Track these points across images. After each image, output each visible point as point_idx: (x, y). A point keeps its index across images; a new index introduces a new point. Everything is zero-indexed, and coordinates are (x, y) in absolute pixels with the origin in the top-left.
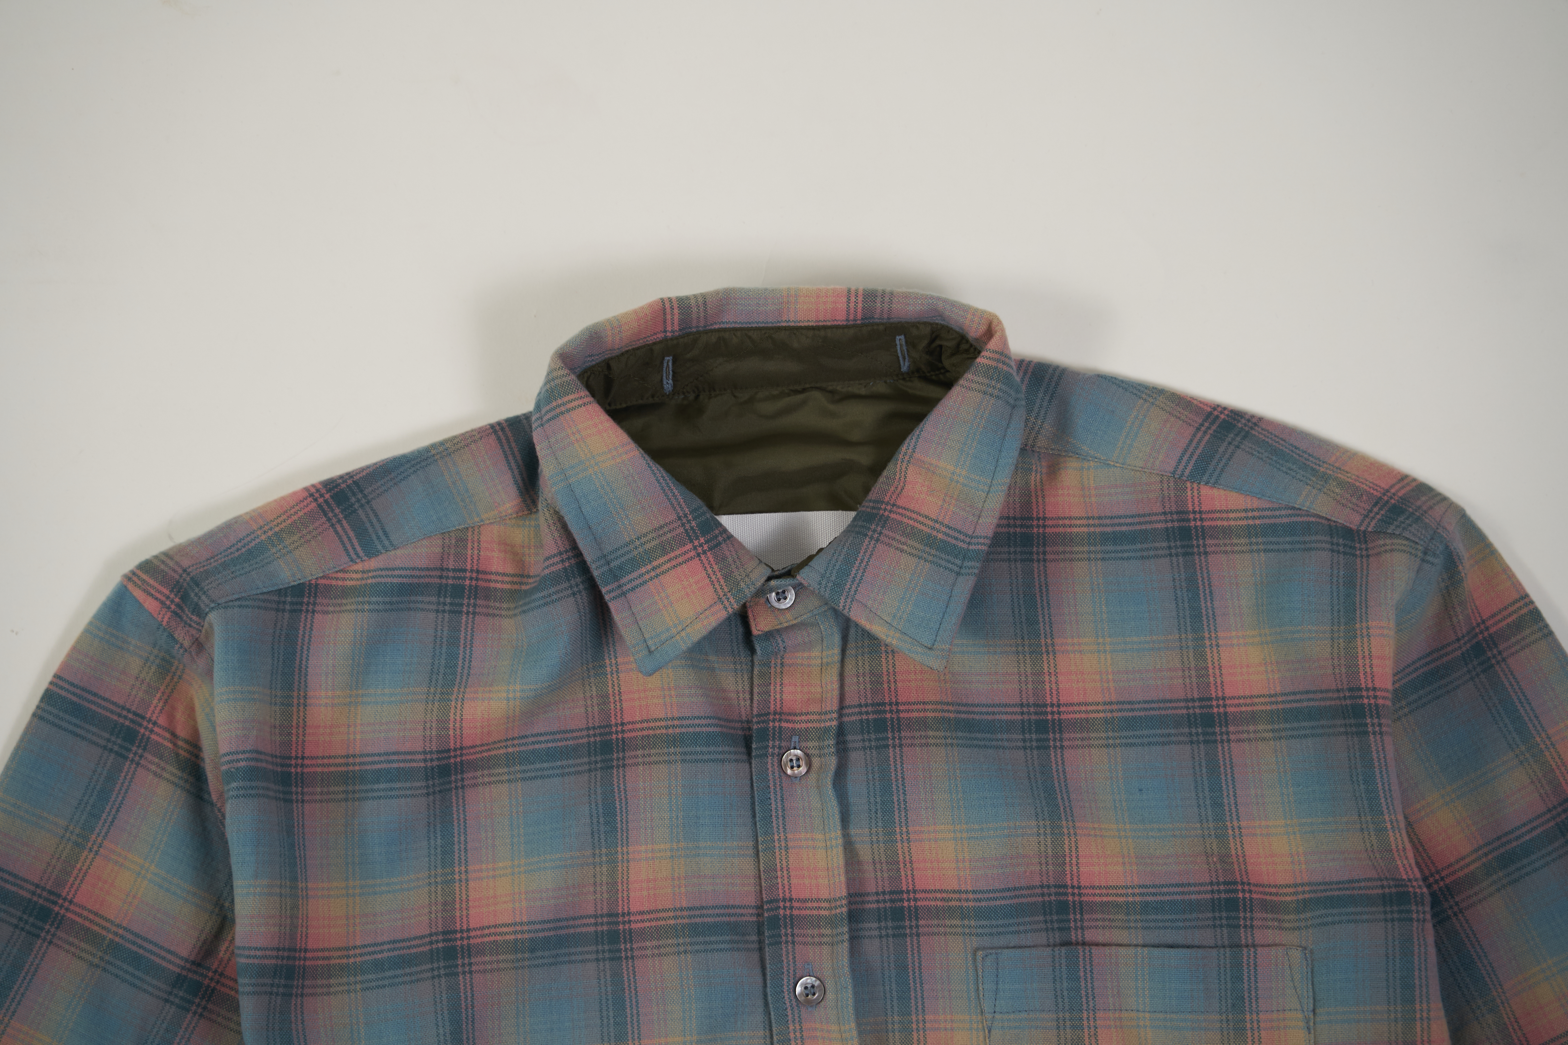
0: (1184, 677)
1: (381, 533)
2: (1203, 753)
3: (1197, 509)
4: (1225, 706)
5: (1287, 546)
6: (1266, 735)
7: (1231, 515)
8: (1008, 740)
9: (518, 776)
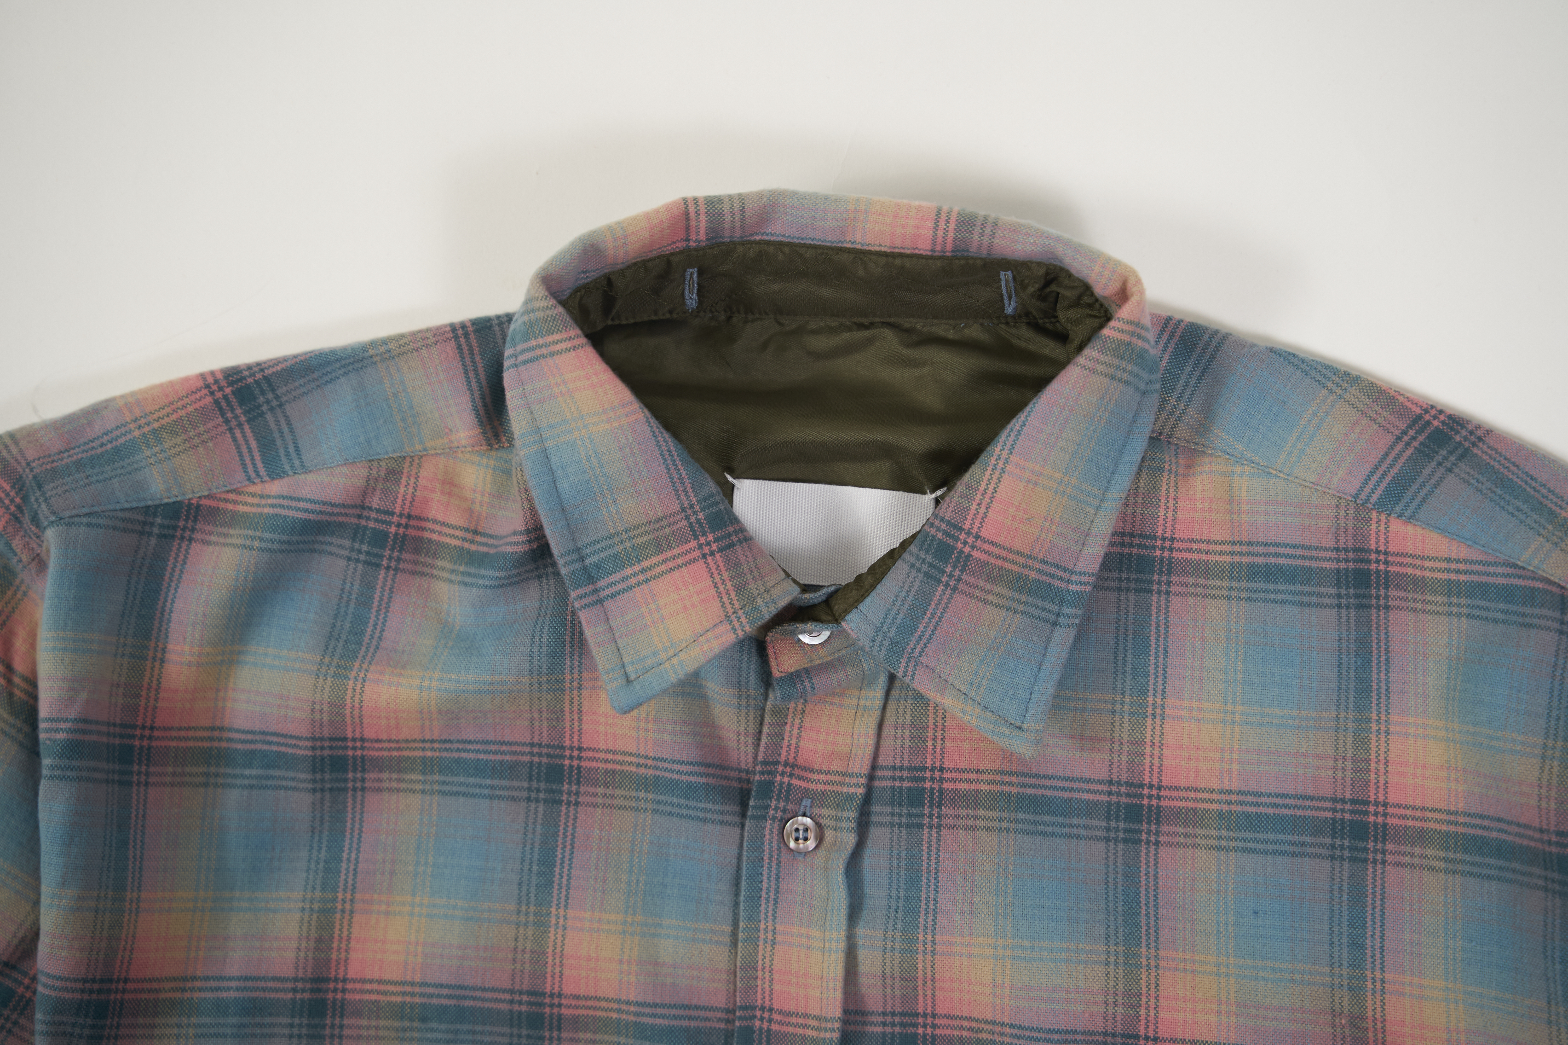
0: (1335, 769)
1: (291, 449)
2: (1346, 874)
3: (1382, 548)
4: (1385, 815)
5: (1500, 616)
6: (1436, 864)
7: (1427, 564)
8: (1086, 827)
9: (436, 787)
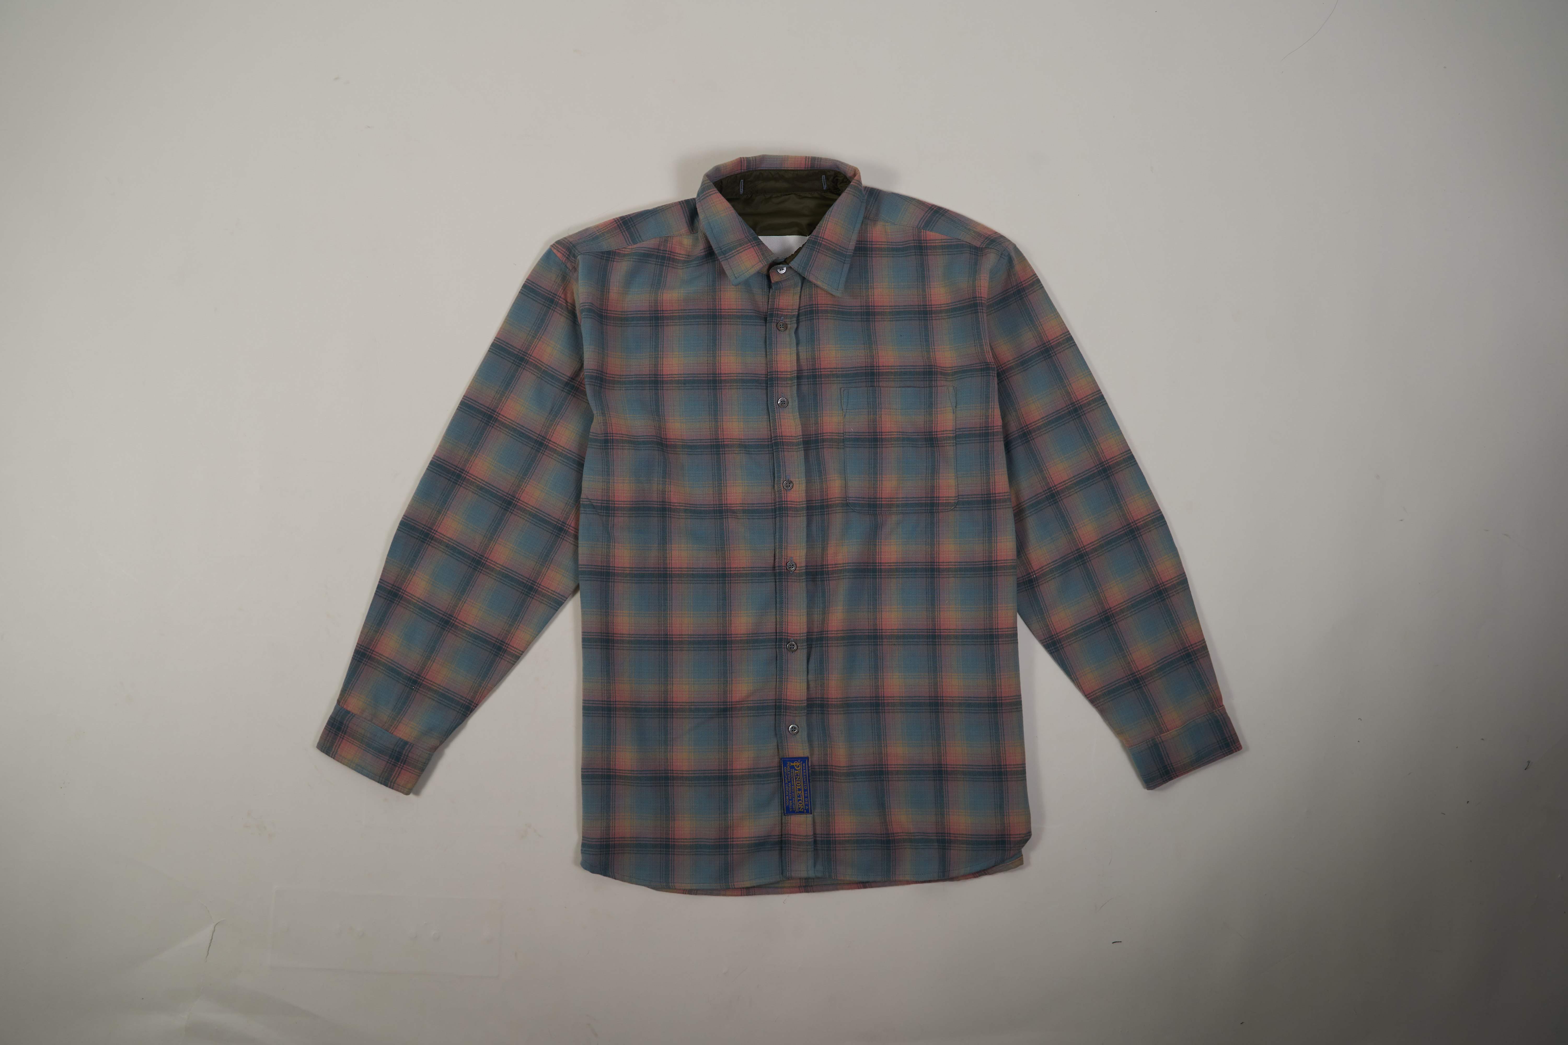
0: (918, 298)
1: (638, 236)
2: (923, 324)
3: (925, 239)
4: (931, 308)
5: (955, 253)
6: (945, 317)
7: (937, 241)
8: (856, 318)
9: (683, 323)
